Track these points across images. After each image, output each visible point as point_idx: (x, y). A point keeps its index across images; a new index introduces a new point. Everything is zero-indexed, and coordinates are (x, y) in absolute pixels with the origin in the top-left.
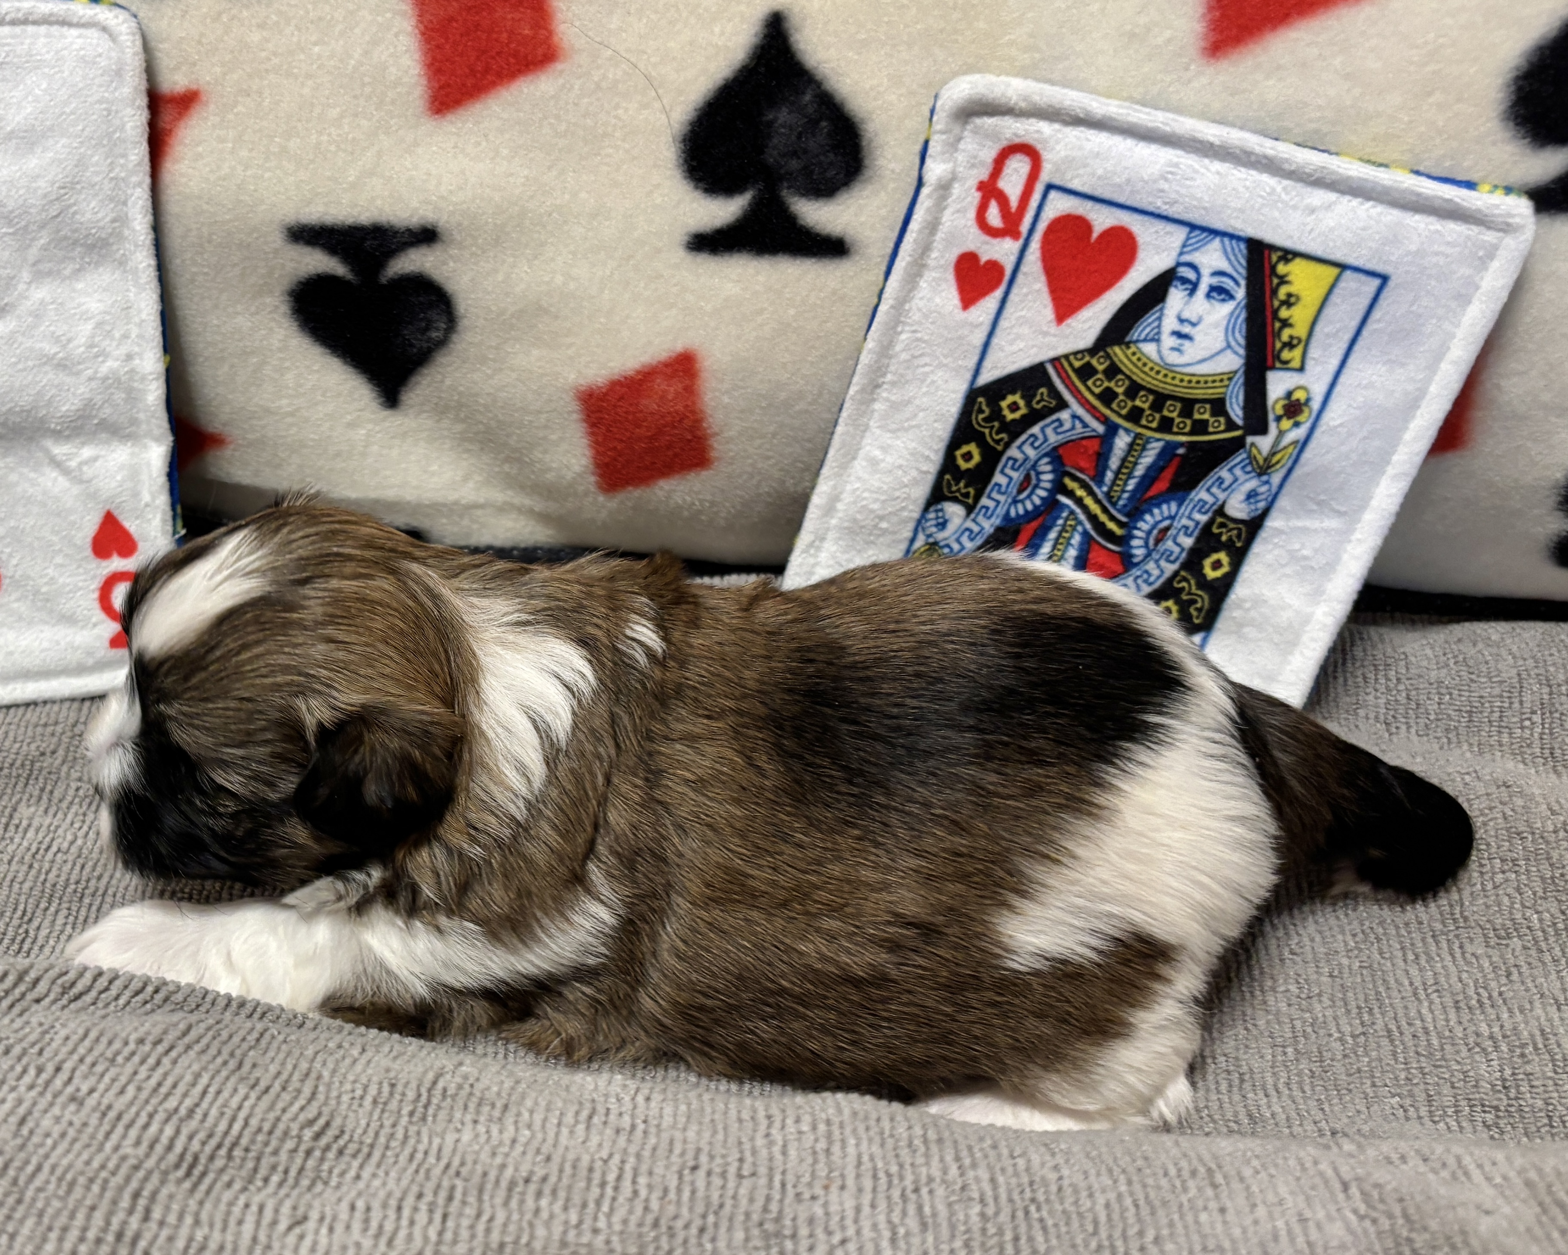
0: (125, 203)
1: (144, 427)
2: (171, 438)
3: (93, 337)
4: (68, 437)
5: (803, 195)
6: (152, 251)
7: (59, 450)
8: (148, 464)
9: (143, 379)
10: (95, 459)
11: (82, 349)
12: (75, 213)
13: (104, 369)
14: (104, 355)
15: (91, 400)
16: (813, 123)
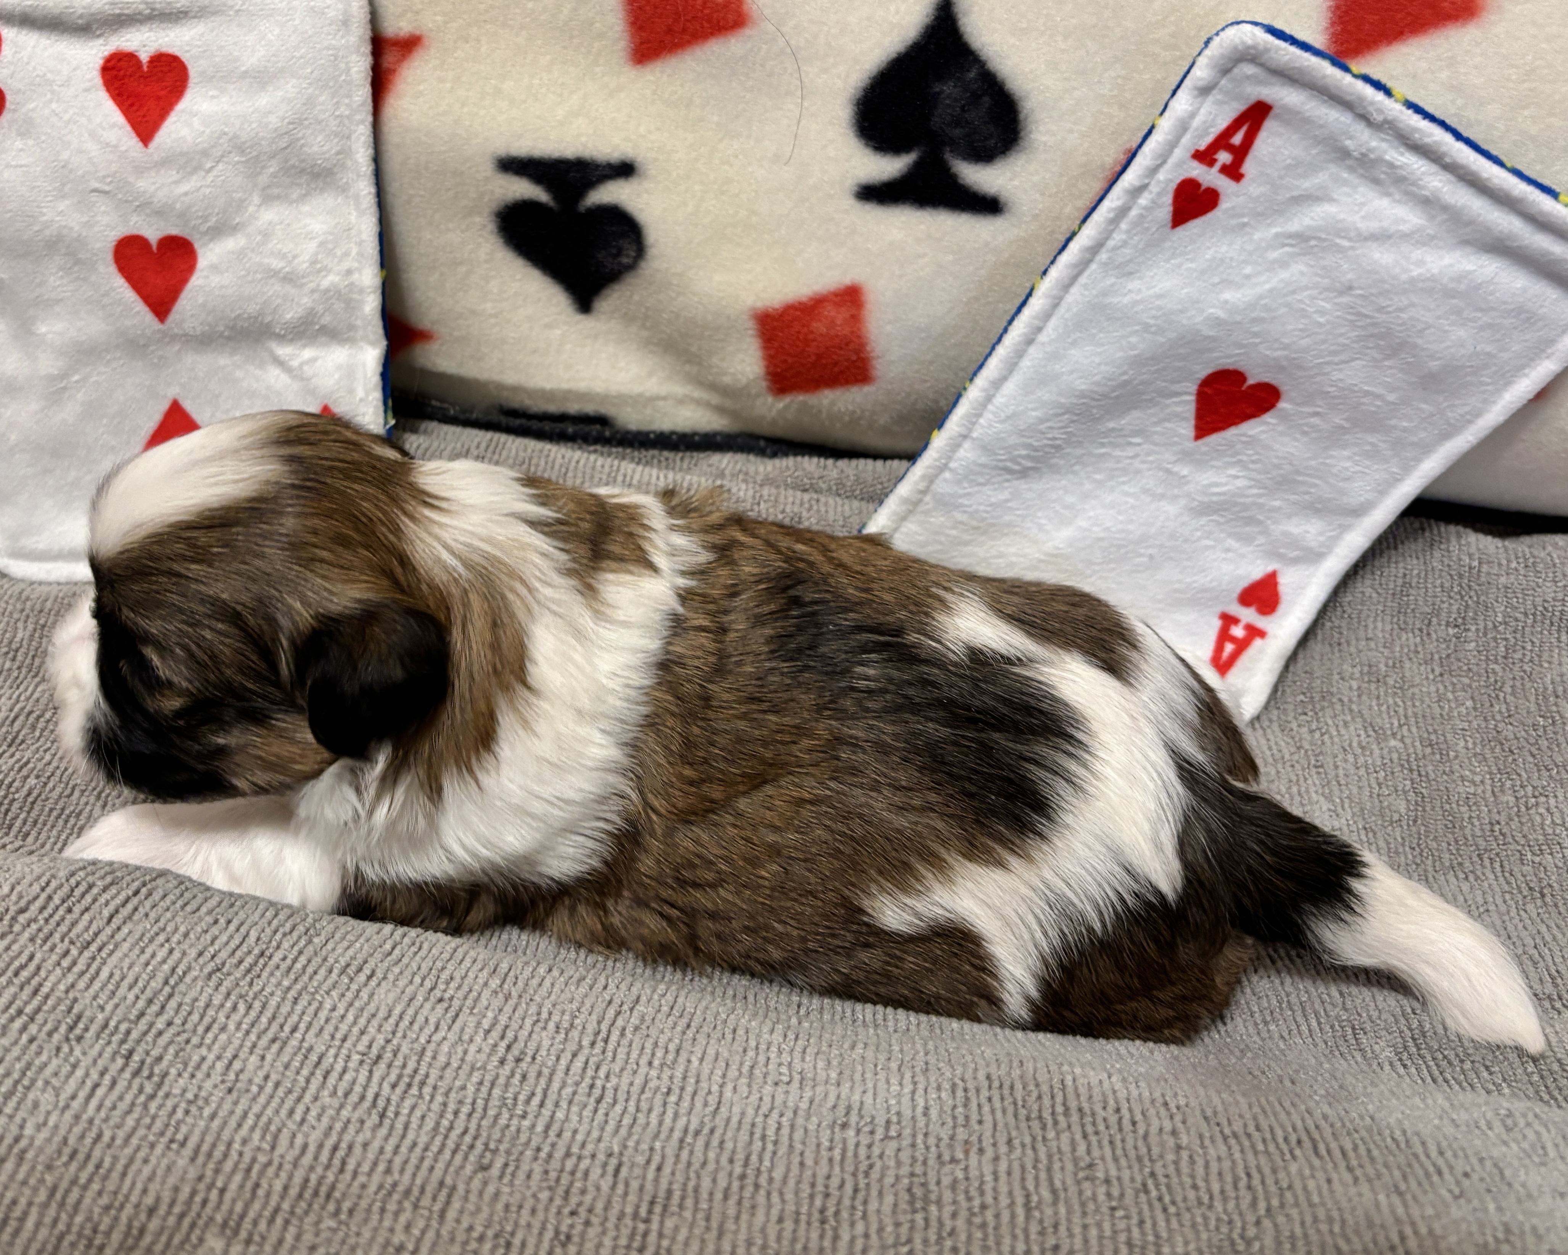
0: (349, 138)
1: (361, 333)
2: (384, 343)
3: (317, 254)
4: (292, 340)
5: (964, 159)
6: (372, 180)
7: (283, 351)
8: (364, 365)
9: (361, 291)
10: (314, 360)
11: (305, 265)
12: (303, 146)
13: (325, 283)
14: (326, 270)
15: (313, 309)
16: (975, 98)
